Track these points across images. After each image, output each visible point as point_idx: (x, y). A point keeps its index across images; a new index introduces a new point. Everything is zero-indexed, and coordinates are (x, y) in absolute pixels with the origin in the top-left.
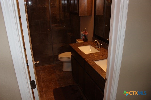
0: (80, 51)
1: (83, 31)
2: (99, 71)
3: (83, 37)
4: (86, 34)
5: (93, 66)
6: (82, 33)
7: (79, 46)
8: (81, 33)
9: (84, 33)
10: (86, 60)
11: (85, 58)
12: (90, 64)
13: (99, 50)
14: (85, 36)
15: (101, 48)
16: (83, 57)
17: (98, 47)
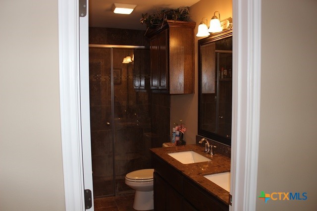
0: (174, 160)
1: (177, 125)
2: (214, 190)
3: (178, 139)
4: (184, 130)
5: (201, 182)
6: (174, 131)
7: (171, 153)
8: (172, 130)
9: (178, 130)
10: (187, 173)
11: (183, 171)
12: (194, 179)
13: (210, 158)
14: (181, 136)
15: (214, 154)
16: (180, 169)
17: (209, 153)
